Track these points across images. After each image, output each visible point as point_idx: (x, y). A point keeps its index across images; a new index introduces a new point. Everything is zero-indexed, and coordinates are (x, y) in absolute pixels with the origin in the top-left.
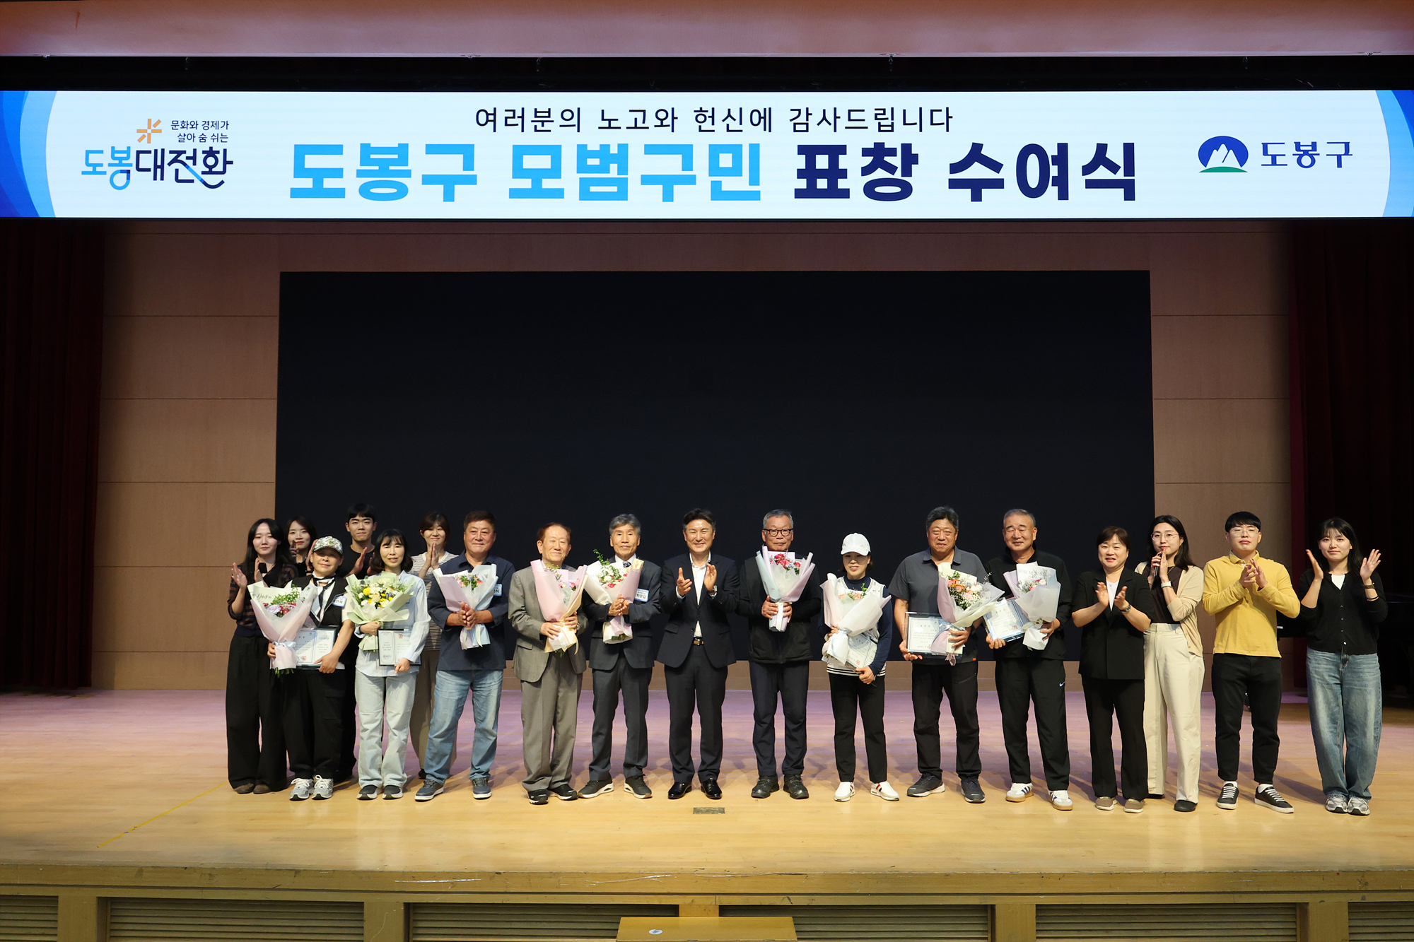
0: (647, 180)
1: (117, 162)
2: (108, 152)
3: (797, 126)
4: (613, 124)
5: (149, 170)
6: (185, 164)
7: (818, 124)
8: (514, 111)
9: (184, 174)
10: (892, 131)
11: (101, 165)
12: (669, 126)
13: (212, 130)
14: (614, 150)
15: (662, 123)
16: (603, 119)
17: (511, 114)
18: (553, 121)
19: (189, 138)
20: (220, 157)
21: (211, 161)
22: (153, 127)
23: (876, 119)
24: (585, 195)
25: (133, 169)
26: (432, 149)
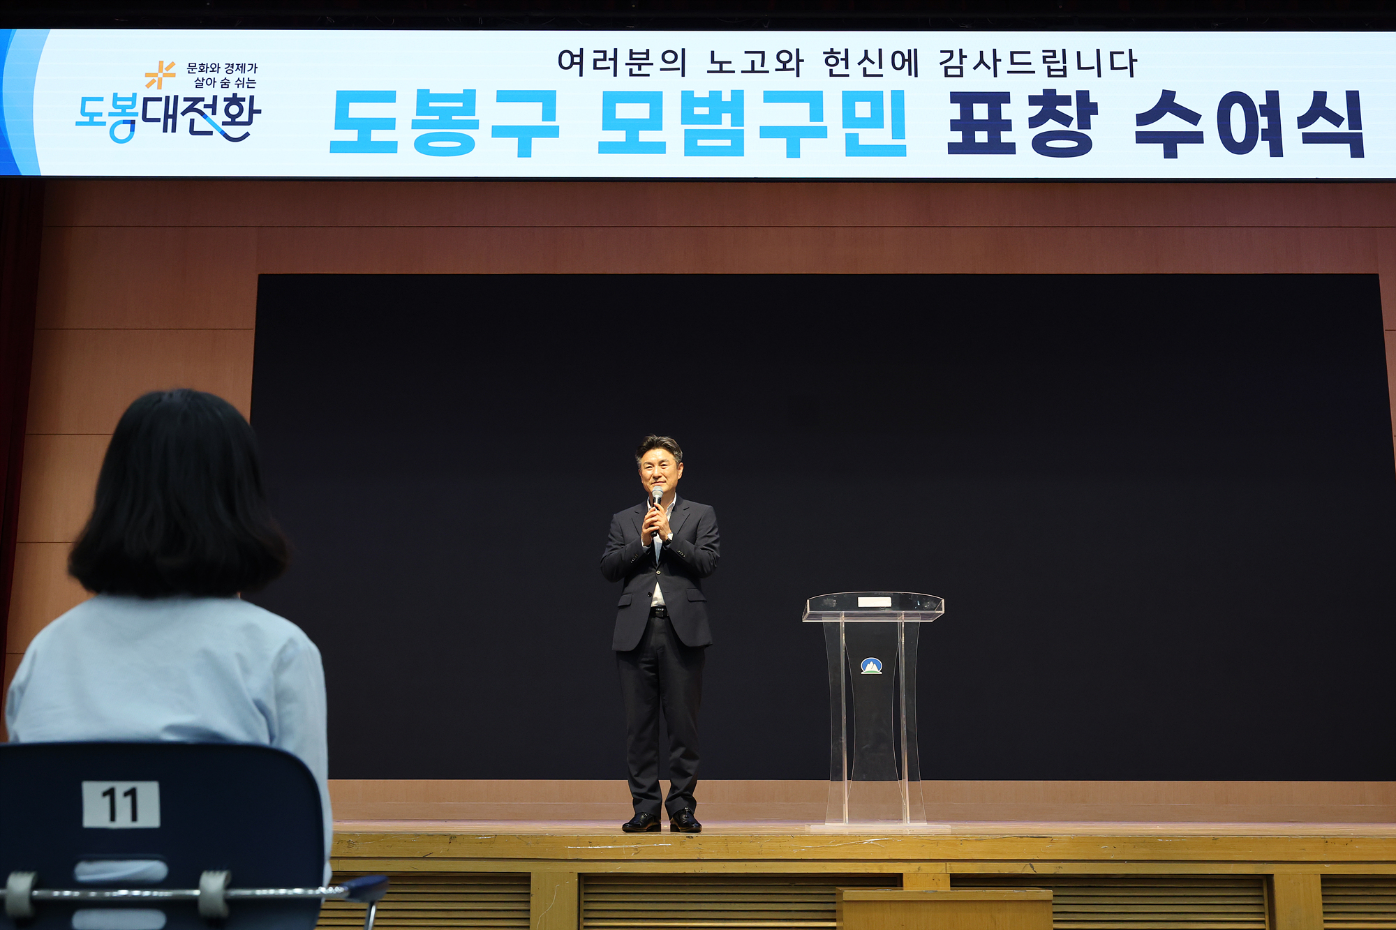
0: (767, 132)
1: (120, 111)
2: (109, 100)
3: (949, 70)
4: (725, 67)
5: (158, 120)
6: (202, 113)
7: (975, 68)
8: (605, 52)
9: (201, 124)
10: (1065, 75)
11: (100, 114)
12: (793, 69)
13: (237, 74)
14: (726, 97)
15: (785, 66)
16: (713, 62)
17: (601, 56)
18: (652, 64)
19: (209, 81)
20: (246, 105)
21: (234, 110)
22: (165, 70)
23: (1045, 62)
24: (691, 148)
25: (139, 120)
26: (503, 96)
